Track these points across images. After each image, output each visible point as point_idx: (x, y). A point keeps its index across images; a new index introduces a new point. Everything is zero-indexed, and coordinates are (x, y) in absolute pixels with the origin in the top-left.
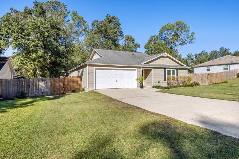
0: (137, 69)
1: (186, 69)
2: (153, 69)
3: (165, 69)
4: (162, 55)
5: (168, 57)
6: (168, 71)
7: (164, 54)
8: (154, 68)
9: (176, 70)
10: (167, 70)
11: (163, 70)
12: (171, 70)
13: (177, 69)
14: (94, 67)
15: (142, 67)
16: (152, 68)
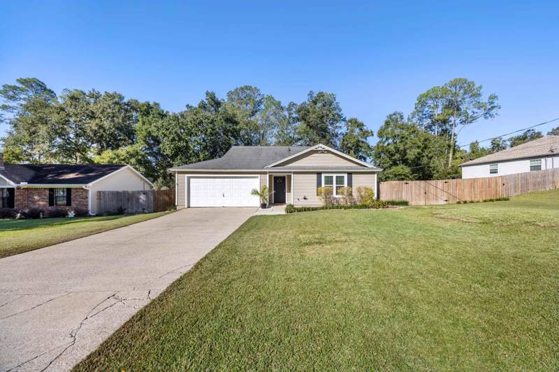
0: (259, 175)
1: (374, 173)
2: (292, 175)
3: (319, 174)
4: (313, 148)
5: (329, 152)
6: (326, 177)
7: (317, 146)
8: (295, 173)
9: (346, 176)
10: (323, 176)
11: (316, 175)
12: (334, 176)
13: (350, 174)
14: (187, 175)
15: (269, 172)
16: (291, 172)
